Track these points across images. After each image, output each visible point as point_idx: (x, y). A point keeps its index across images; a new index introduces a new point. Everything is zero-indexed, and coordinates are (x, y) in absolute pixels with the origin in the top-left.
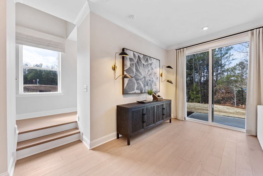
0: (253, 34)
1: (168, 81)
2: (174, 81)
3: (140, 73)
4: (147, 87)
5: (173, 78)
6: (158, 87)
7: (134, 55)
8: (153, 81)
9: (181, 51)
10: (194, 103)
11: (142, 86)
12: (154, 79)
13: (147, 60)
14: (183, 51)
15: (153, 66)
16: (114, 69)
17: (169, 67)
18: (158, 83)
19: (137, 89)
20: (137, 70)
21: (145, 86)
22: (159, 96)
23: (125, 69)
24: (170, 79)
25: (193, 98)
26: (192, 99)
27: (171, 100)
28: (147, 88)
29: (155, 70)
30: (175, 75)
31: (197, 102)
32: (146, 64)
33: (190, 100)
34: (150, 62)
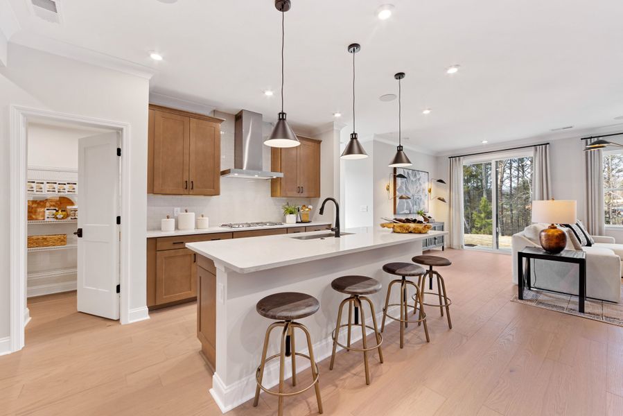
0: (536, 150)
1: (439, 199)
2: (447, 199)
3: (409, 191)
4: (415, 207)
5: (445, 195)
6: (426, 206)
7: (404, 171)
8: (421, 199)
9: (456, 160)
10: (482, 235)
11: (411, 205)
12: (423, 197)
13: (415, 175)
14: (459, 160)
15: (421, 181)
16: (388, 189)
17: (441, 181)
18: (426, 202)
19: (407, 209)
20: (407, 188)
21: (413, 206)
22: (429, 217)
23: (397, 188)
24: (442, 197)
25: (479, 226)
26: (477, 228)
27: (443, 223)
28: (415, 209)
29: (423, 186)
30: (448, 191)
31: (487, 234)
32: (414, 180)
33: (474, 230)
34: (418, 177)
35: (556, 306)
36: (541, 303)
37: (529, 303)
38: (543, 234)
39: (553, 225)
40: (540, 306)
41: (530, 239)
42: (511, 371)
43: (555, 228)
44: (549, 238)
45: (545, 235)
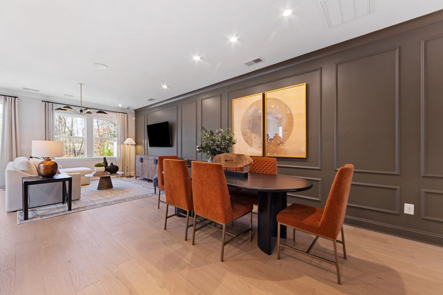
35: (54, 214)
36: (42, 216)
37: (34, 219)
38: (42, 165)
39: (48, 158)
40: (44, 218)
41: (23, 171)
42: (70, 262)
43: (50, 160)
44: (46, 167)
45: (44, 166)
